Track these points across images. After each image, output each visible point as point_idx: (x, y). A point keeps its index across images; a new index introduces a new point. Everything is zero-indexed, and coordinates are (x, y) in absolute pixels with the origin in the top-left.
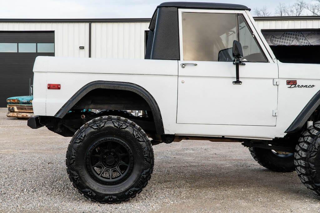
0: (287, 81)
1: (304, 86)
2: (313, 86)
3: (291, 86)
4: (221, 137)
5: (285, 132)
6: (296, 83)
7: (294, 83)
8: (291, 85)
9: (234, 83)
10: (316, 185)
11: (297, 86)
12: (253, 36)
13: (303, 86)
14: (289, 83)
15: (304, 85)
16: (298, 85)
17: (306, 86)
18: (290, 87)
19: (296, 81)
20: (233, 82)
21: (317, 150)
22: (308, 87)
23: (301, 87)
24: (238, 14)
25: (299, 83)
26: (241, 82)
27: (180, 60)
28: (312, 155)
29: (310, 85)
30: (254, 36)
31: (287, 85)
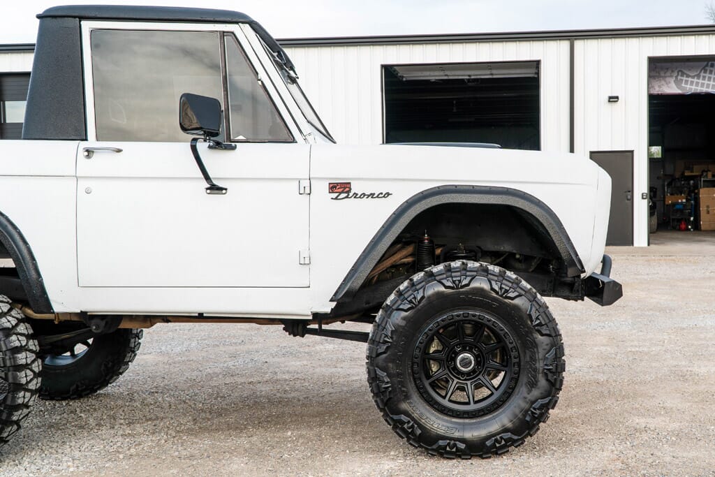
0: (330, 184)
1: (369, 196)
2: (388, 194)
3: (338, 196)
4: (197, 315)
5: (331, 301)
6: (350, 189)
7: (345, 188)
8: (337, 194)
9: (208, 191)
10: (392, 419)
11: (351, 194)
12: (260, 82)
13: (364, 194)
14: (333, 188)
15: (369, 194)
16: (355, 194)
17: (371, 194)
18: (336, 198)
19: (350, 183)
20: (207, 189)
21: (390, 340)
22: (377, 197)
23: (360, 197)
24: (224, 32)
25: (356, 188)
26: (226, 189)
27: (86, 140)
28: (380, 351)
29: (382, 193)
30: (262, 82)
31: (330, 192)
